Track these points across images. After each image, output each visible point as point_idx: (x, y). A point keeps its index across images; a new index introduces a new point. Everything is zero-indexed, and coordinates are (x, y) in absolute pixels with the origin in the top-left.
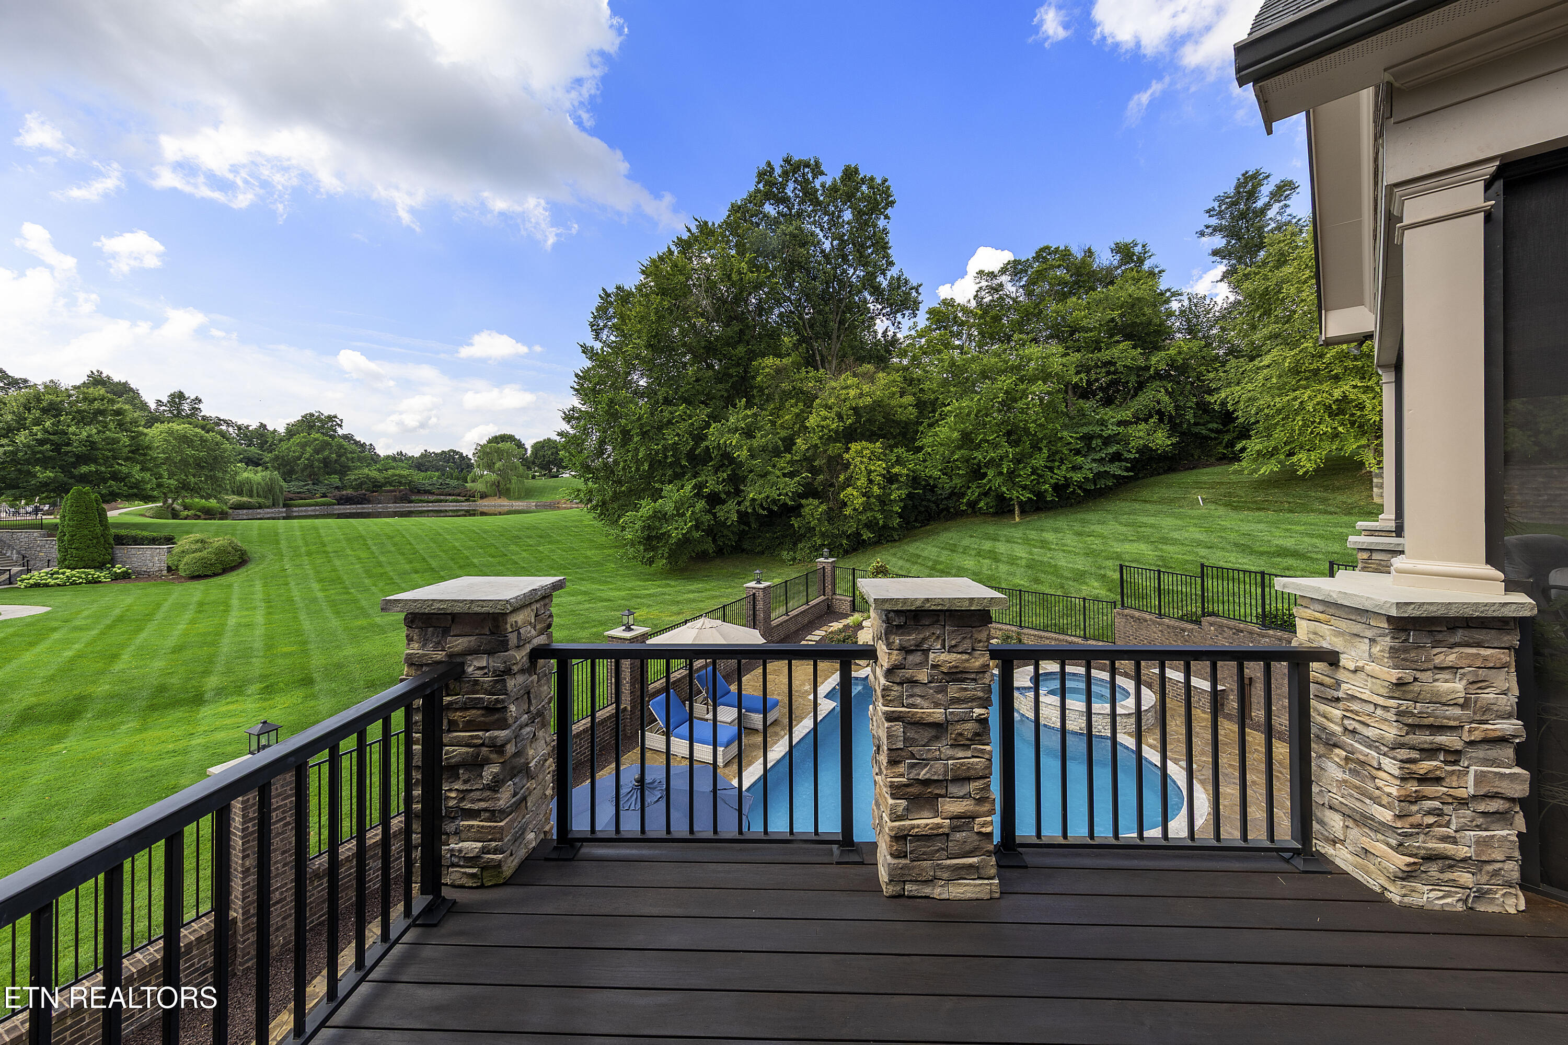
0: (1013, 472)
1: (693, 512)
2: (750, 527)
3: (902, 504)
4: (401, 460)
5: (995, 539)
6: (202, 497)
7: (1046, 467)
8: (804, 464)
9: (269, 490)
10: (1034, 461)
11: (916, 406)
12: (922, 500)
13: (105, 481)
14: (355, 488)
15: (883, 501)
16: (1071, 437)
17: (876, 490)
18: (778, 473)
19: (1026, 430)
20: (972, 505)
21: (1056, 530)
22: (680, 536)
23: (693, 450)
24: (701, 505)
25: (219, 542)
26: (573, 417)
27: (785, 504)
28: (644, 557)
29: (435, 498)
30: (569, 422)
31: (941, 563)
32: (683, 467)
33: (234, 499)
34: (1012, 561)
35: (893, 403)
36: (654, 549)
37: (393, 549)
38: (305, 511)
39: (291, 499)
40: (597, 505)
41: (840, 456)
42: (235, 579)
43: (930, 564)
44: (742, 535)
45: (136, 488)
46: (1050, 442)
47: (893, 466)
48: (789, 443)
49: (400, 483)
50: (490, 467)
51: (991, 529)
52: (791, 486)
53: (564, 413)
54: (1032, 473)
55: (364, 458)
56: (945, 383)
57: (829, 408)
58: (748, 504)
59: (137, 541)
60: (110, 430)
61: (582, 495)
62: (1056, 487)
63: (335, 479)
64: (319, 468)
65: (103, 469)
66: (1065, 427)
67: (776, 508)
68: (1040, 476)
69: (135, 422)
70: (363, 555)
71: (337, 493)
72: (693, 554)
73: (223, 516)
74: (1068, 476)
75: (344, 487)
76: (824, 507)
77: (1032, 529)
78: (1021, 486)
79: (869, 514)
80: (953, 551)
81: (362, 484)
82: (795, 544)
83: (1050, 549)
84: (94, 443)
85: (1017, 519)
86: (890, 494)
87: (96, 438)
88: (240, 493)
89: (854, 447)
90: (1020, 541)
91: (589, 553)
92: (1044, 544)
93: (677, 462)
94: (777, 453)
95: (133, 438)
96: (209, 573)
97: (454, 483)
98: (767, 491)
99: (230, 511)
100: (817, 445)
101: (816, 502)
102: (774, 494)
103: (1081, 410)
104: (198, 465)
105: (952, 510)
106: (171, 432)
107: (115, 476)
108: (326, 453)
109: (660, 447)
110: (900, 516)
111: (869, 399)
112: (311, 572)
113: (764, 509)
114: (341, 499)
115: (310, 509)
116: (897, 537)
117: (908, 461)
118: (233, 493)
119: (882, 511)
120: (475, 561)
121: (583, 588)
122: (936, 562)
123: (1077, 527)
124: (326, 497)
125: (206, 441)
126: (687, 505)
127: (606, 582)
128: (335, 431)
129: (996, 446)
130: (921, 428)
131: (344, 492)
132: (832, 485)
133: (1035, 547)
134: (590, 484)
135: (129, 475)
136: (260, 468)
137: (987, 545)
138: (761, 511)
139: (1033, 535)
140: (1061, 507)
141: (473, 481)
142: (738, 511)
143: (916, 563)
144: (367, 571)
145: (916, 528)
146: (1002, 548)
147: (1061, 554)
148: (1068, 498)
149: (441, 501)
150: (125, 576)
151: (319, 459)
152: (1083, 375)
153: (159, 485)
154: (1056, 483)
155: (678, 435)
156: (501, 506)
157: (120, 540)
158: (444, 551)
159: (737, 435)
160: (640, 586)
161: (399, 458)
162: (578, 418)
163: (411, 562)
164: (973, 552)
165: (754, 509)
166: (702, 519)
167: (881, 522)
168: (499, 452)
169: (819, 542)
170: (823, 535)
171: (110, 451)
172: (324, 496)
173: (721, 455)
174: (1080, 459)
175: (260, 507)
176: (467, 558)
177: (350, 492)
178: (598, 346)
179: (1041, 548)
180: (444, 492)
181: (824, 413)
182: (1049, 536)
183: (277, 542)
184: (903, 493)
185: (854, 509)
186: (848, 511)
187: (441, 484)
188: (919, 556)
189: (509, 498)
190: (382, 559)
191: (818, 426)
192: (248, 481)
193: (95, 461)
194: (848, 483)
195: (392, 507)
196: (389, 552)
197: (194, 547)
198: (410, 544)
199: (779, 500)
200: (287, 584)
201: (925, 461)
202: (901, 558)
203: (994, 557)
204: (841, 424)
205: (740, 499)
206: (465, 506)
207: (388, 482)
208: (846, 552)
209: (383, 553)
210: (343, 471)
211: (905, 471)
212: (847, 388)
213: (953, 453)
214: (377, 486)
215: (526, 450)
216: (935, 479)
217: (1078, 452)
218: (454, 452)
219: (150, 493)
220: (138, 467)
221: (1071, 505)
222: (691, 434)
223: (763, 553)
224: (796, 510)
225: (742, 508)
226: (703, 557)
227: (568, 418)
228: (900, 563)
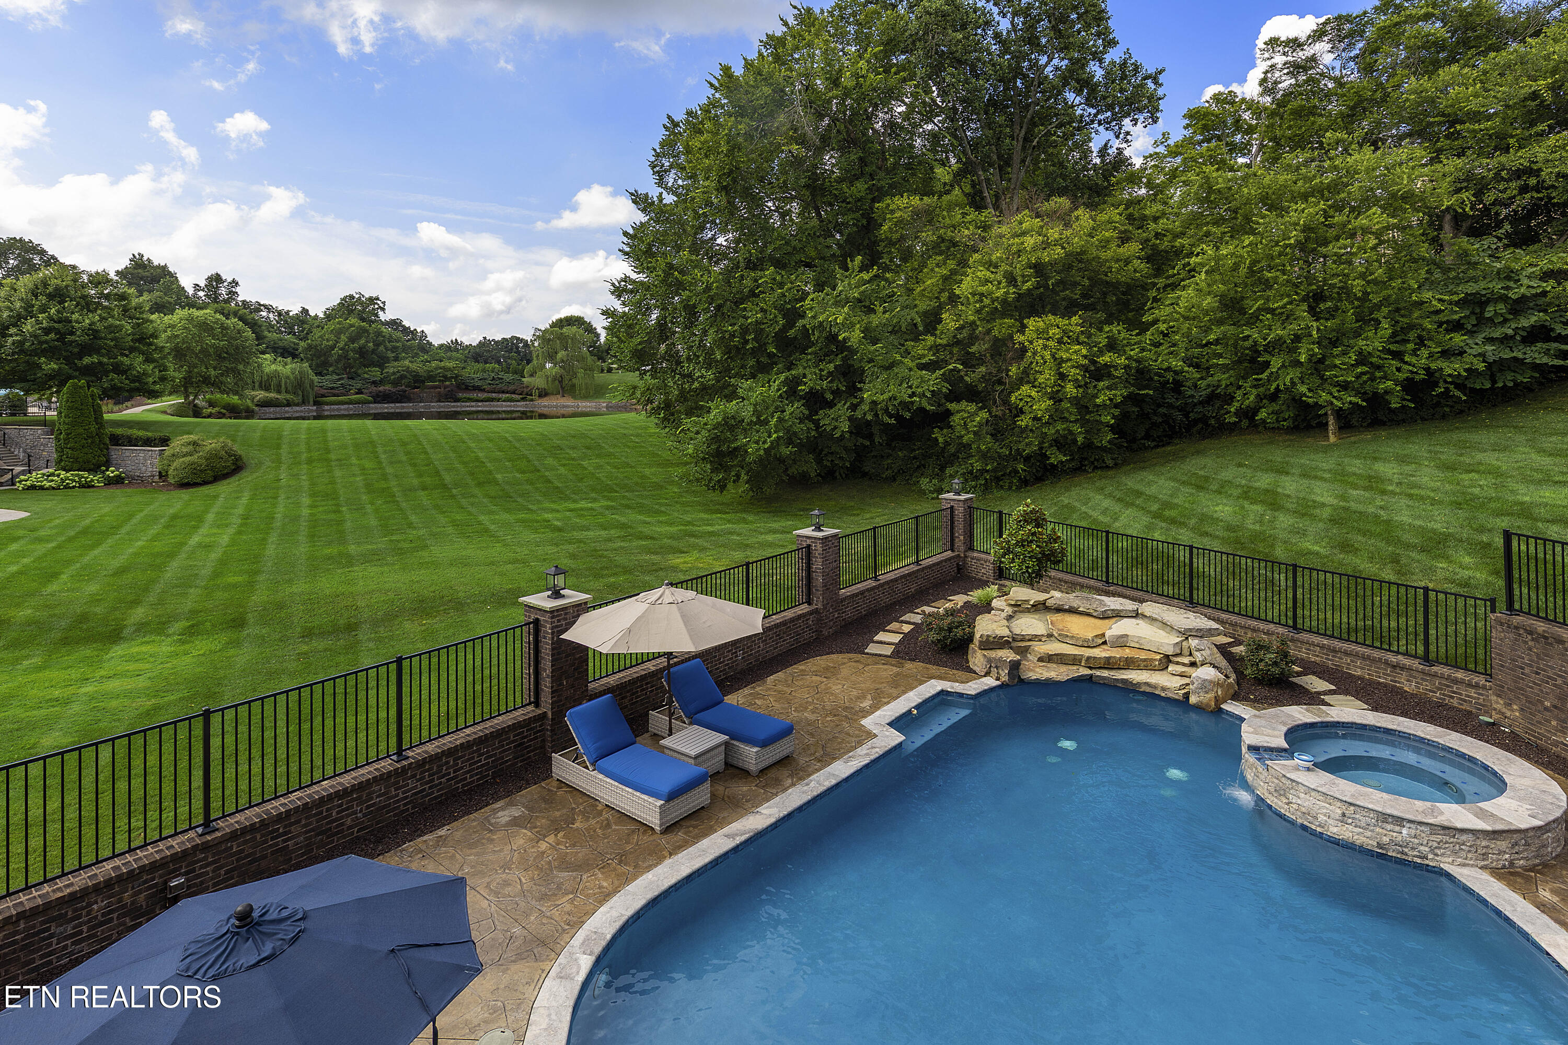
0: (1321, 361)
1: (780, 420)
2: (872, 441)
3: (1117, 412)
4: (457, 350)
5: (1282, 471)
6: (223, 392)
7: (1390, 352)
8: (955, 350)
9: (299, 385)
10: (1361, 343)
11: (1149, 259)
12: (1159, 406)
13: (106, 373)
14: (395, 383)
15: (1083, 406)
16: (1440, 300)
17: (1070, 389)
18: (911, 364)
19: (1345, 290)
20: (1249, 414)
21: (1403, 460)
22: (762, 452)
23: (785, 329)
24: (794, 408)
25: (211, 445)
26: (625, 290)
27: (922, 410)
28: (711, 479)
29: (485, 395)
30: (619, 297)
31: (1176, 506)
32: (771, 355)
33: (261, 395)
34: (1305, 509)
35: (1103, 255)
36: (727, 469)
37: (404, 458)
38: (338, 410)
39: (323, 396)
40: (659, 408)
41: (1011, 337)
42: (224, 489)
43: (1155, 507)
44: (861, 454)
45: (139, 381)
46: (1398, 310)
47: (1101, 352)
48: (932, 320)
49: (445, 377)
50: (551, 357)
51: (1278, 455)
52: (932, 381)
53: (613, 285)
54: (1359, 363)
55: (410, 347)
56: (1194, 220)
57: (991, 265)
58: (867, 408)
59: (132, 441)
60: (113, 317)
61: (638, 394)
62: (1409, 386)
63: (375, 373)
64: (355, 360)
65: (105, 360)
66: (1428, 284)
67: (907, 415)
68: (1379, 368)
69: (139, 307)
70: (368, 464)
71: (374, 389)
72: (785, 478)
73: (249, 414)
74: (1433, 366)
75: (382, 382)
76: (984, 415)
77: (1357, 457)
78: (1338, 384)
79: (1060, 426)
80: (1200, 488)
81: (402, 377)
82: (943, 469)
83: (1384, 492)
84: (97, 331)
85: (1332, 439)
86: (1096, 396)
87: (99, 326)
88: (267, 389)
89: (1033, 323)
90: (1327, 476)
91: (647, 471)
92: (1374, 483)
93: (762, 347)
94: (914, 333)
95: (138, 325)
96: (199, 480)
97: (508, 377)
98: (893, 389)
99: (256, 409)
100: (974, 322)
101: (972, 407)
102: (904, 395)
103: (1463, 255)
104: (220, 356)
105: (1213, 422)
106: (190, 319)
107: (118, 369)
108: (362, 341)
109: (736, 327)
110: (1113, 428)
111: (1059, 250)
112: (306, 484)
113: (891, 416)
114: (378, 396)
115: (342, 407)
116: (1110, 462)
117: (1129, 344)
118: (261, 388)
119: (1083, 422)
120: (499, 476)
121: (623, 519)
122: (1166, 505)
123: (1448, 454)
124: (362, 393)
125: (227, 329)
126: (772, 409)
127: (659, 512)
128: (377, 315)
129: (1288, 318)
130: (1153, 293)
131: (381, 388)
132: (1000, 382)
133: (1355, 487)
134: (647, 377)
135: (131, 368)
136: (289, 360)
137: (1264, 481)
138: (886, 419)
139: (1356, 466)
140: (1423, 419)
141: (532, 375)
142: (850, 419)
143: (1132, 504)
144: (369, 487)
145: (1146, 448)
146: (1290, 486)
147: (1404, 501)
148: (1438, 404)
149: (492, 400)
150: (117, 481)
151: (354, 350)
152: (1464, 195)
153: (163, 379)
154: (1407, 379)
155: (762, 310)
156: (564, 406)
157: (116, 440)
158: (464, 463)
159: (846, 309)
160: (702, 519)
161: (454, 347)
162: (632, 291)
163: (421, 476)
164: (1236, 492)
165: (876, 415)
166: (796, 429)
167: (1080, 439)
168: (562, 338)
169: (978, 466)
170: (984, 456)
171: (112, 340)
172: (360, 392)
173: (827, 338)
174: (1458, 339)
175: (288, 405)
176: (490, 472)
177: (388, 387)
178: (654, 192)
179: (1365, 489)
180: (497, 389)
181: (983, 273)
182: (1388, 469)
183: (278, 447)
184: (1119, 394)
185: (1035, 419)
186: (1023, 421)
187: (493, 379)
188: (1139, 494)
189: (574, 397)
190: (390, 470)
191: (973, 294)
192: (276, 374)
193: (97, 351)
194: (1026, 377)
195: (435, 406)
196: (400, 462)
197: (185, 450)
198: (426, 453)
199: (912, 403)
200: (276, 498)
201: (1157, 345)
202: (1110, 495)
203: (1272, 500)
204: (1012, 290)
205: (855, 401)
206: (521, 406)
207: (431, 378)
208: (1025, 483)
209: (391, 463)
210: (381, 363)
211: (1122, 361)
212: (1024, 234)
213: (1207, 330)
214: (418, 381)
215: (598, 336)
216: (1176, 373)
217: (1457, 326)
218: (518, 339)
219: (152, 387)
220: (141, 358)
221: (1444, 417)
222: (781, 309)
223: (894, 479)
224: (943, 418)
225: (858, 414)
226: (801, 483)
227: (618, 291)
228: (1106, 503)
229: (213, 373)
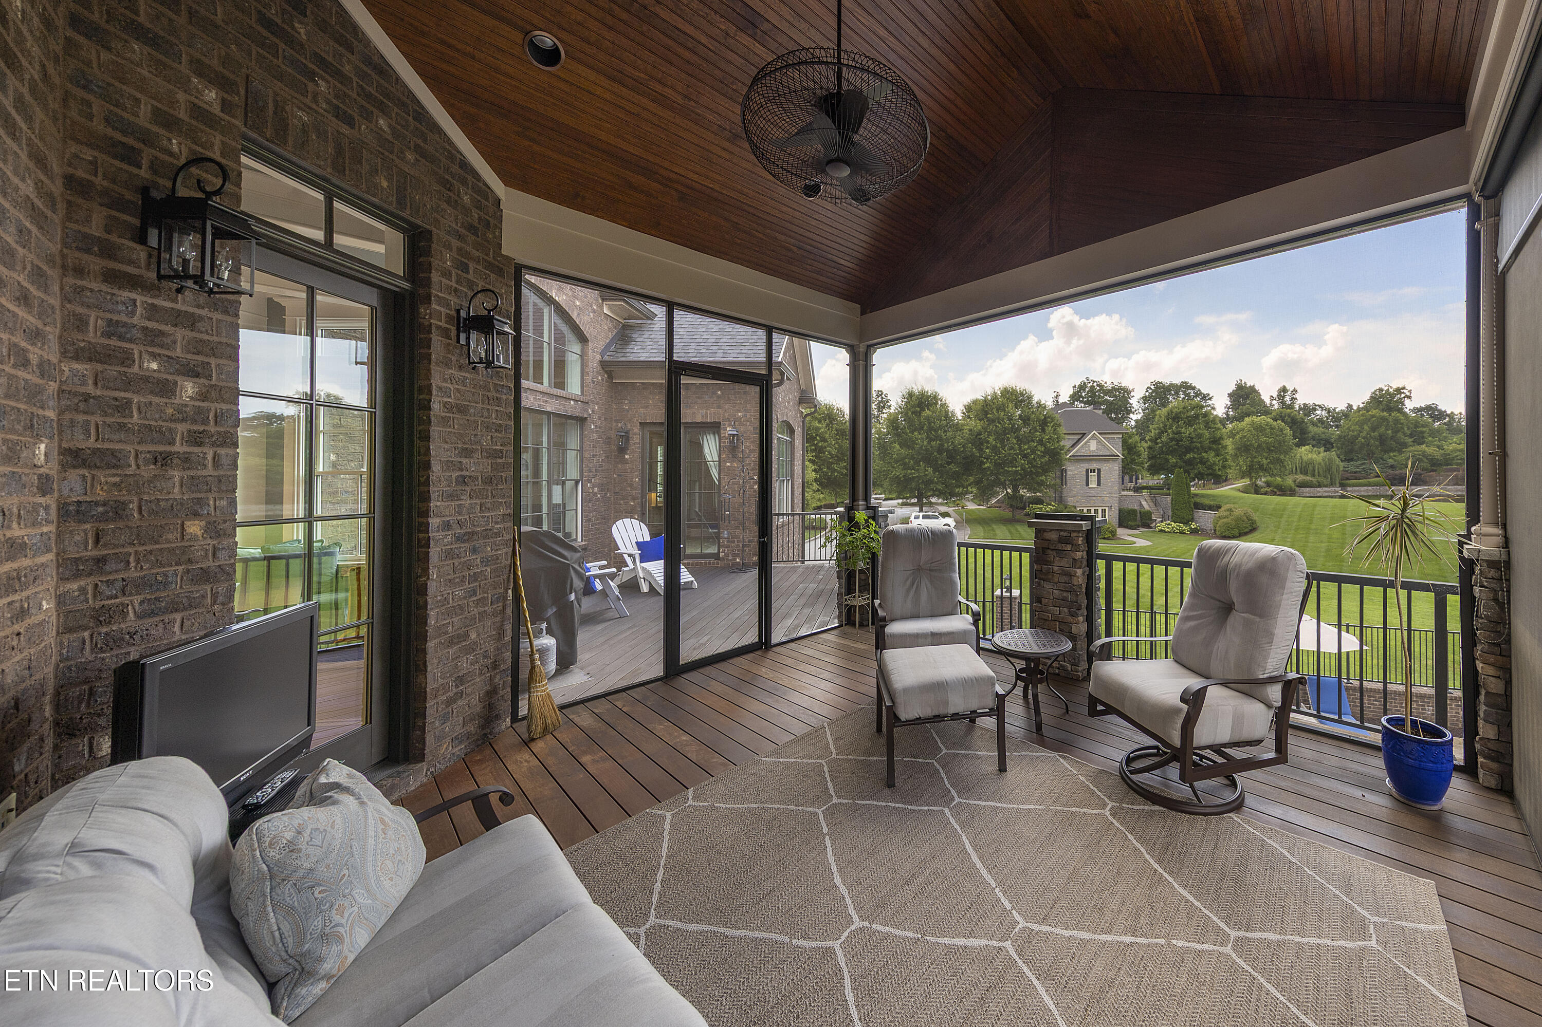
9: (1328, 468)
33: (1301, 478)
38: (1355, 491)
39: (1348, 479)
55: (1438, 431)
63: (1397, 457)
64: (1376, 446)
71: (1390, 471)
75: (1398, 466)
81: (1418, 461)
88: (1305, 473)
118: (1300, 472)
131: (1398, 472)
136: (1322, 449)
151: (1374, 437)
175: (1320, 486)
192: (1311, 462)
195: (1453, 490)
207: (1448, 461)
214: (1435, 464)
229: (1265, 461)
